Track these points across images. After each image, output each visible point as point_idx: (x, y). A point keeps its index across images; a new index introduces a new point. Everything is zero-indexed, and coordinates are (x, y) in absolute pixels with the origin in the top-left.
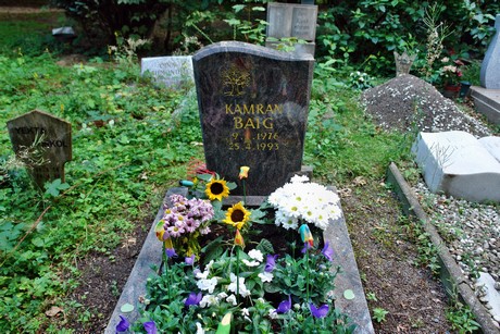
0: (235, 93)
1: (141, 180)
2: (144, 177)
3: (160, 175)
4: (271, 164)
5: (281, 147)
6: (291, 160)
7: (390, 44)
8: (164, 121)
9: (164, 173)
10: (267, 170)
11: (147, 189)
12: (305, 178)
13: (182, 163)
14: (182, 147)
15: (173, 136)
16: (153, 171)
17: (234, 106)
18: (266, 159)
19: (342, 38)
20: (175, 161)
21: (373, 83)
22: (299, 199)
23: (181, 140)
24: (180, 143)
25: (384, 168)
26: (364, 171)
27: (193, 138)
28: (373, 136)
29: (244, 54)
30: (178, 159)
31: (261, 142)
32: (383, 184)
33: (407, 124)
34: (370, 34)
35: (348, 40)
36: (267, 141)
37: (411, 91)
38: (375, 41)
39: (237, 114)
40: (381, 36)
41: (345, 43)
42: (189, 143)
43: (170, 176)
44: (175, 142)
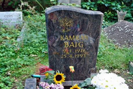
0: (66, 30)
1: (8, 76)
2: (9, 74)
3: (17, 72)
4: (81, 65)
5: (86, 55)
6: (91, 62)
7: (114, 6)
8: (14, 44)
9: (20, 71)
10: (79, 67)
11: (11, 80)
12: (106, 71)
13: (27, 65)
14: (26, 57)
15: (20, 52)
16: (13, 70)
17: (65, 36)
18: (79, 62)
19: (91, 4)
20: (23, 65)
21: (108, 25)
22: (107, 81)
23: (25, 54)
24: (24, 55)
25: (127, 65)
26: (118, 66)
27: (31, 53)
28: (115, 49)
29: (71, 11)
30: (25, 63)
31: (77, 53)
32: (128, 72)
33: (129, 43)
34: (104, 2)
35: (94, 5)
36: (80, 53)
37: (128, 28)
38: (106, 5)
39: (66, 40)
40: (109, 3)
41: (93, 6)
42: (29, 55)
43: (23, 73)
44: (22, 55)
